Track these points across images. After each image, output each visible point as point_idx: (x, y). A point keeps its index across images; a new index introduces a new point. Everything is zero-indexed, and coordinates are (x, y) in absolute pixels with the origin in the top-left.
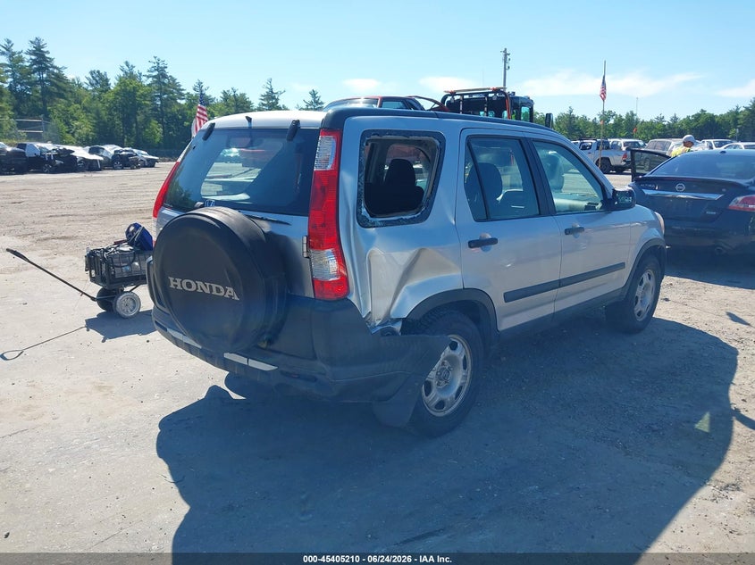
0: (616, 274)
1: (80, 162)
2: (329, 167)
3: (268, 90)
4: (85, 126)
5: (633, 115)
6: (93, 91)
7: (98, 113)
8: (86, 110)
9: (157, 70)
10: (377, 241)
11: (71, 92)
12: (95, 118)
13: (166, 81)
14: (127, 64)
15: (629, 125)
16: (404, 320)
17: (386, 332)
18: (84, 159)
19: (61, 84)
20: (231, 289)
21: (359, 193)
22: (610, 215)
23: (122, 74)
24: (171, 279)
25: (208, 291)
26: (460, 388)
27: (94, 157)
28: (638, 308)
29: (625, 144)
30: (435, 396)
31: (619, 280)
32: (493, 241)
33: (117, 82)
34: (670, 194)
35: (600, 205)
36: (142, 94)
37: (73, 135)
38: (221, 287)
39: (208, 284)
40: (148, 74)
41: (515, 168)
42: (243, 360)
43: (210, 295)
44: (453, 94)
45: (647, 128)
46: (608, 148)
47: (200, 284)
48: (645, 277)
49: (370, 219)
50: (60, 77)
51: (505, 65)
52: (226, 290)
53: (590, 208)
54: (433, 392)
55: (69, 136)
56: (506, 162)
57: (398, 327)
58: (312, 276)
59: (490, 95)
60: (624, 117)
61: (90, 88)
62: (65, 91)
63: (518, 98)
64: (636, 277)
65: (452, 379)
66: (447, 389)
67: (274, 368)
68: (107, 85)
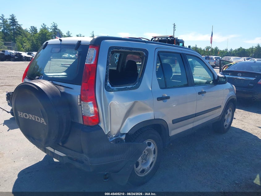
0: (217, 110)
1: (24, 58)
2: (92, 63)
3: (92, 35)
4: (28, 45)
5: (217, 48)
6: (31, 33)
7: (33, 41)
8: (29, 39)
9: (54, 27)
10: (114, 98)
11: (24, 33)
12: (32, 43)
13: (57, 31)
14: (44, 24)
15: (216, 52)
16: (127, 134)
17: (118, 140)
18: (25, 57)
19: (20, 30)
20: (43, 119)
21: (106, 75)
22: (216, 86)
23: (42, 28)
24: (19, 112)
25: (34, 119)
26: (152, 163)
27: (29, 56)
28: (226, 123)
29: (215, 58)
30: (140, 168)
31: (219, 112)
32: (168, 98)
33: (40, 30)
34: (235, 77)
35: (212, 82)
36: (49, 35)
37: (24, 48)
38: (39, 118)
39: (34, 116)
40: (51, 28)
41: (178, 65)
42: (52, 150)
43: (35, 121)
44: (155, 38)
45: (222, 53)
46: (209, 59)
47: (30, 115)
48: (228, 111)
49: (111, 87)
50: (20, 28)
51: (174, 29)
52: (41, 119)
53: (208, 83)
54: (139, 166)
55: (22, 48)
56: (174, 62)
57: (123, 137)
58: (82, 114)
59: (169, 38)
60: (214, 49)
61: (31, 32)
62: (21, 33)
63: (179, 40)
64: (225, 112)
65: (149, 159)
66: (146, 164)
67: (65, 155)
68: (37, 31)
